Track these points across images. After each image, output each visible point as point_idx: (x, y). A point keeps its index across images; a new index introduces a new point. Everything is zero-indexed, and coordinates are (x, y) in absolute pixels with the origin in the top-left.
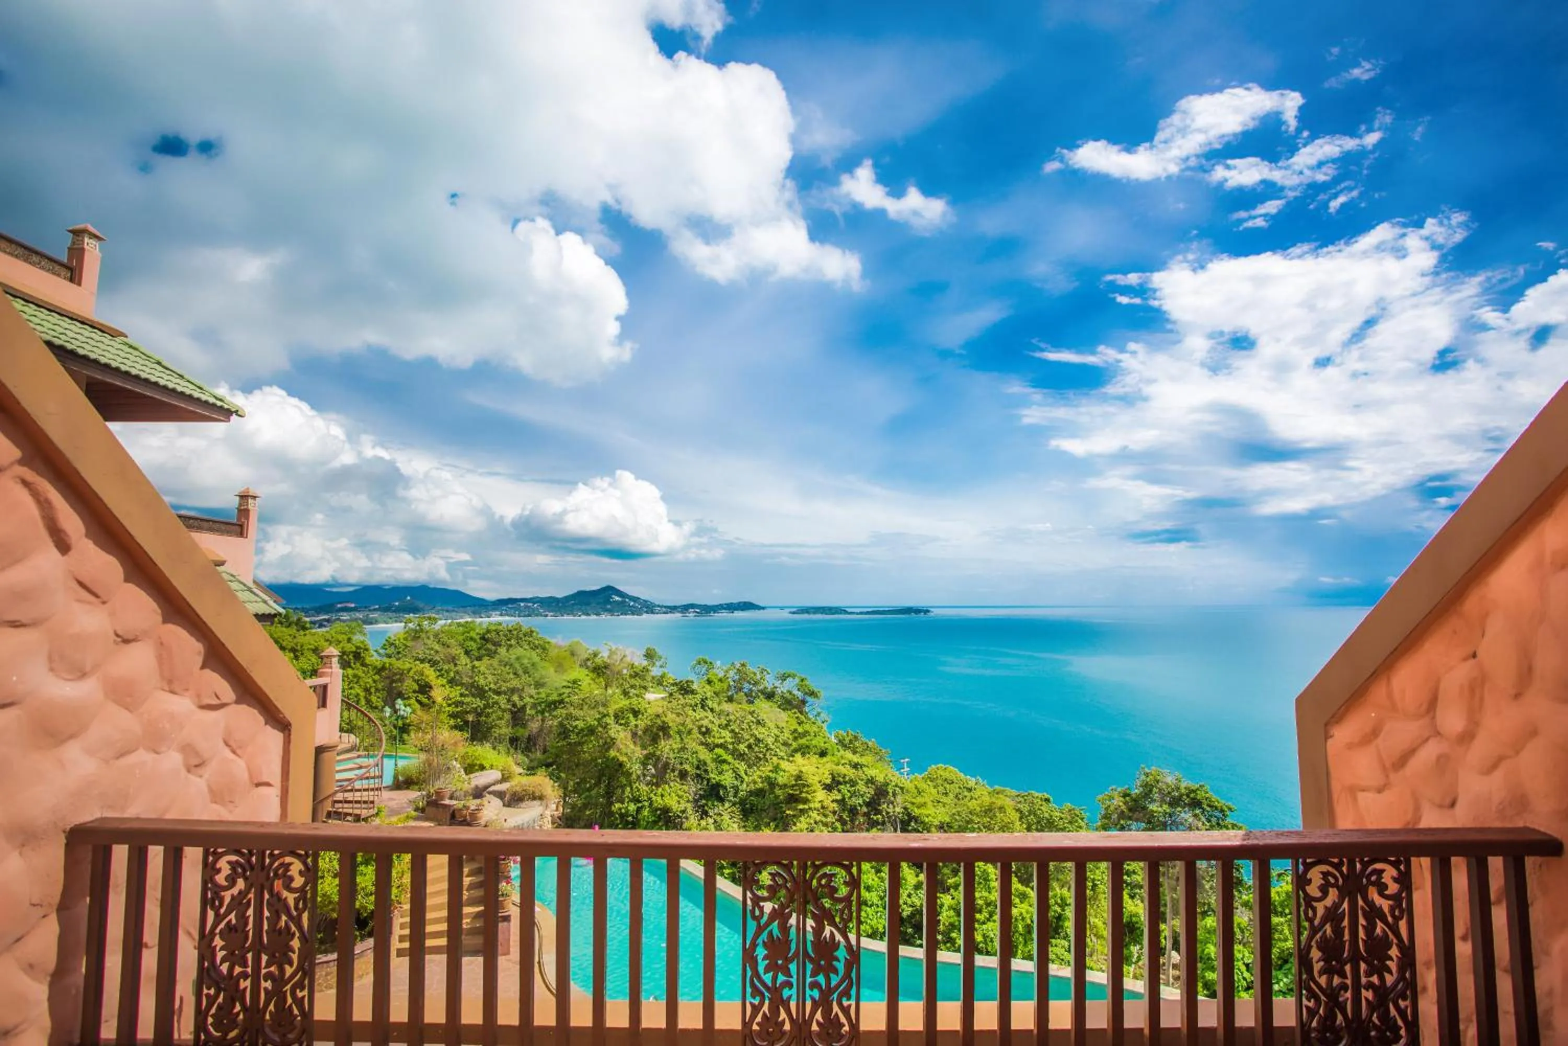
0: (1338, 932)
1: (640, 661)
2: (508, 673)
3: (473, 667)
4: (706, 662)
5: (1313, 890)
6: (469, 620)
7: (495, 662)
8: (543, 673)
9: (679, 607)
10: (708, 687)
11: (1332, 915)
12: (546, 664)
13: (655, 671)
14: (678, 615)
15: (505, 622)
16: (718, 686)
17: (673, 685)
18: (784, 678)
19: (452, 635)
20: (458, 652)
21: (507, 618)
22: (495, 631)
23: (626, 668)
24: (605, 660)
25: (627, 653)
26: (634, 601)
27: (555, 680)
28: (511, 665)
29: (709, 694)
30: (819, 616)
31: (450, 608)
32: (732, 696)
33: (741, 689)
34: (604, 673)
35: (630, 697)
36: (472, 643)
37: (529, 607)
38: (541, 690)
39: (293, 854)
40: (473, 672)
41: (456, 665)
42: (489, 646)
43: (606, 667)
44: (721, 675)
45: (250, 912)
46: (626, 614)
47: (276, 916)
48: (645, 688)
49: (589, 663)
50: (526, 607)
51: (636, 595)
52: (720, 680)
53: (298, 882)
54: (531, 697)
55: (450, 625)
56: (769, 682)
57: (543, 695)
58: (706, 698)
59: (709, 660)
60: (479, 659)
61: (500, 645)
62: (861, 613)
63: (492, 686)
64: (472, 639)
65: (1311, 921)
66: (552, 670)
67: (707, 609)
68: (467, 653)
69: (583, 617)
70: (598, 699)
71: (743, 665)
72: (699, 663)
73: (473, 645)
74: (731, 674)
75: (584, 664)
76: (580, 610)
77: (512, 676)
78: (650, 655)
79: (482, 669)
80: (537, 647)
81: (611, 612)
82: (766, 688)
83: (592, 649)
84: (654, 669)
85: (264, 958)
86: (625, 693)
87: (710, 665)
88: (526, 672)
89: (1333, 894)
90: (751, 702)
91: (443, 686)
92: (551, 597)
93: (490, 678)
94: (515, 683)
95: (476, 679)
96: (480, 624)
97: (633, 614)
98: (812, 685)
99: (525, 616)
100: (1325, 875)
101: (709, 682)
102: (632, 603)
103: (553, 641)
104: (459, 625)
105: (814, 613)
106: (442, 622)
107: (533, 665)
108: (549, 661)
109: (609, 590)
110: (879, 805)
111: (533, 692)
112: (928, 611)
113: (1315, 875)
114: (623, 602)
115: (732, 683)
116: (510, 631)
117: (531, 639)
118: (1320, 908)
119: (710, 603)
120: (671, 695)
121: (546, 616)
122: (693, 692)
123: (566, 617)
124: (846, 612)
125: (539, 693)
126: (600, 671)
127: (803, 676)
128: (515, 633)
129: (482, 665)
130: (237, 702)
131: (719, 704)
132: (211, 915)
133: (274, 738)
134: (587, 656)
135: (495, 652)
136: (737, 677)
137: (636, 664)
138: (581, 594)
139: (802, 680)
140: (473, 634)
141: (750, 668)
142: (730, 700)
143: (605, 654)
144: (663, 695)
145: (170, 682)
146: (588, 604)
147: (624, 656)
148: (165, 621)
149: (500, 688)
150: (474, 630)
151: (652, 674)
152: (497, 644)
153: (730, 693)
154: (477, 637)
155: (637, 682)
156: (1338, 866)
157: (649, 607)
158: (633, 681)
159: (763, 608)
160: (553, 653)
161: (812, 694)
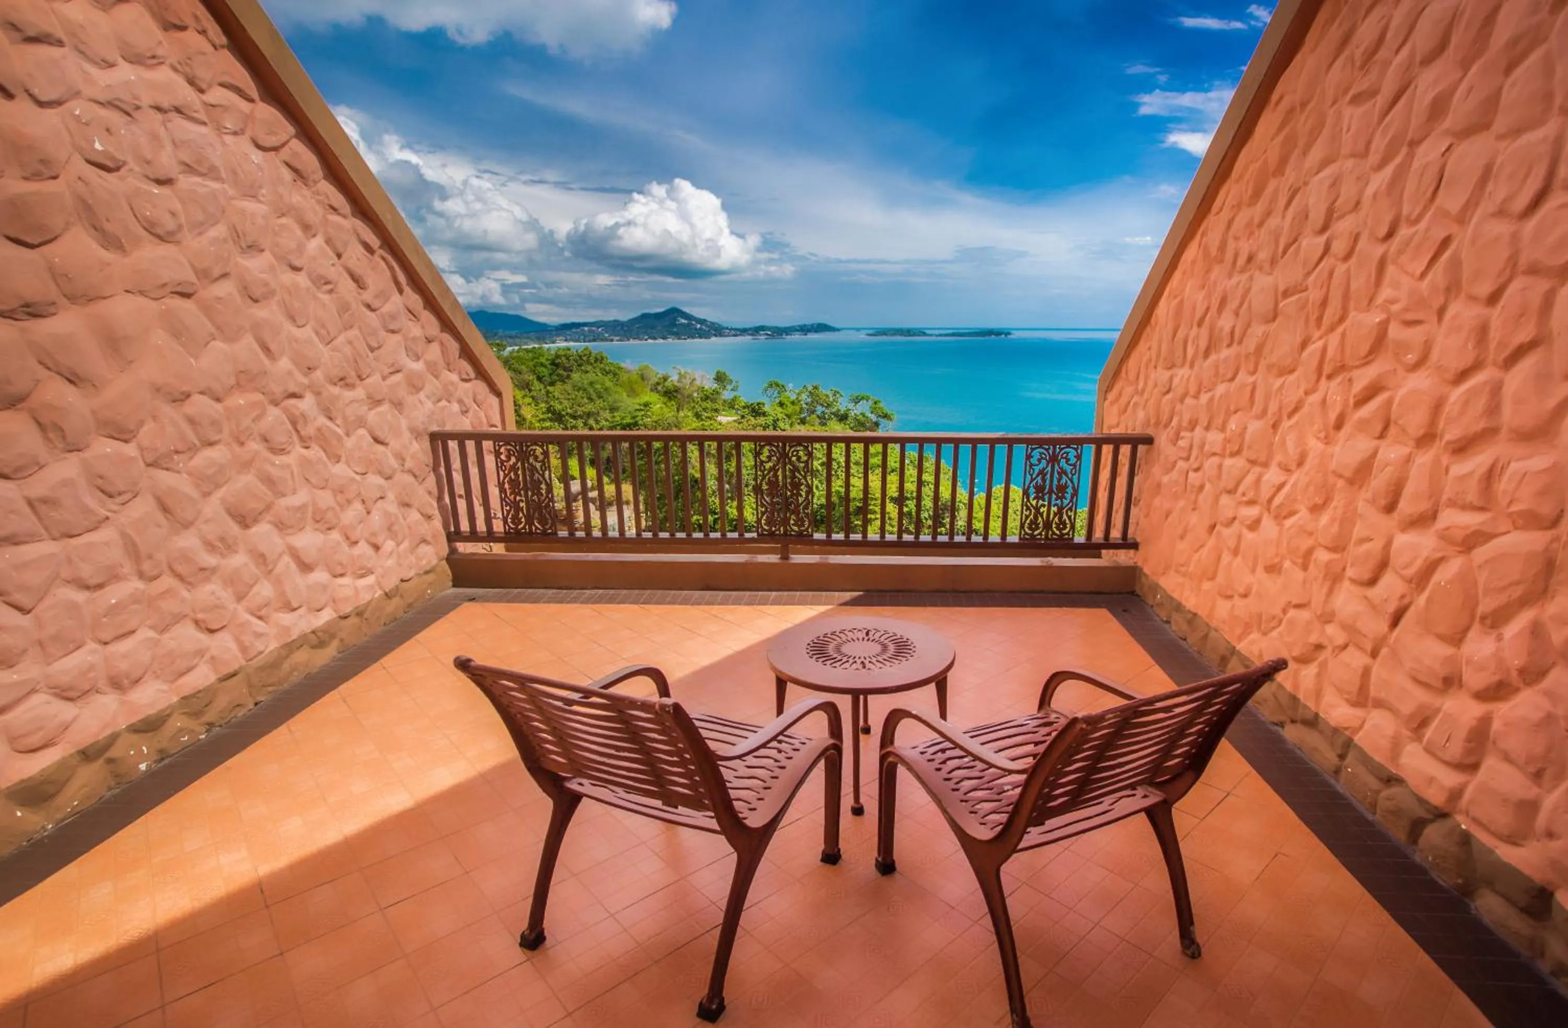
0: (1044, 480)
1: (710, 385)
2: (583, 398)
3: (548, 392)
4: (777, 385)
5: (1034, 461)
6: (536, 346)
7: (568, 387)
8: (616, 396)
9: (750, 329)
10: (779, 409)
11: (1042, 473)
12: (620, 389)
13: (727, 395)
14: (748, 338)
15: (574, 347)
16: (790, 409)
17: (744, 407)
18: (857, 400)
19: (520, 360)
20: (531, 377)
21: (572, 344)
22: (565, 355)
23: (697, 391)
24: (676, 384)
25: (697, 377)
26: (701, 324)
27: (629, 404)
28: (585, 390)
29: (780, 416)
30: (899, 338)
31: (513, 333)
32: (805, 418)
33: (813, 412)
34: (675, 397)
35: (702, 420)
36: (543, 369)
37: (593, 331)
38: (616, 414)
39: (536, 444)
40: (548, 397)
41: (530, 390)
42: (561, 372)
43: (677, 390)
44: (793, 397)
45: (520, 472)
46: (693, 337)
47: (532, 475)
48: (716, 410)
49: (659, 388)
50: (590, 331)
51: (702, 317)
52: (793, 403)
53: (541, 457)
54: (607, 420)
55: (518, 351)
56: (843, 405)
57: (618, 419)
58: (778, 420)
59: (780, 383)
60: (552, 384)
61: (571, 371)
62: (940, 335)
63: (569, 411)
64: (542, 365)
65: (1031, 475)
66: (625, 394)
67: (779, 332)
68: (540, 379)
69: (650, 341)
70: (670, 421)
71: (815, 388)
72: (771, 386)
73: (545, 371)
74: (804, 396)
75: (654, 389)
76: (646, 333)
77: (586, 400)
78: (720, 378)
79: (556, 394)
80: (607, 373)
81: (678, 335)
82: (839, 410)
83: (661, 373)
84: (725, 392)
85: (530, 493)
86: (698, 416)
87: (782, 388)
88: (600, 397)
89: (1044, 462)
90: (823, 424)
91: (529, 404)
92: (615, 321)
93: (566, 403)
94: (590, 407)
95: (552, 403)
96: (549, 349)
97: (701, 337)
98: (884, 406)
99: (589, 341)
100: (1041, 454)
101: (781, 404)
102: (699, 326)
103: (623, 365)
104: (527, 351)
105: (892, 335)
106: (509, 349)
107: (606, 389)
108: (621, 386)
109: (674, 313)
110: (943, 519)
111: (607, 415)
112: (1009, 334)
113: (1036, 454)
114: (689, 325)
115: (804, 406)
116: (580, 357)
117: (602, 366)
118: (1037, 469)
119: (782, 324)
120: (743, 417)
121: (612, 340)
122: (764, 414)
123: (632, 342)
124: (925, 334)
125: (614, 417)
126: (671, 394)
127: (876, 399)
128: (585, 358)
129: (557, 390)
130: (476, 378)
131: (791, 425)
132: (501, 473)
133: (494, 401)
134: (656, 380)
135: (568, 377)
136: (809, 400)
137: (706, 387)
138: (645, 316)
139: (875, 403)
140: (543, 360)
141: (823, 391)
142: (803, 422)
143: (674, 378)
144: (735, 418)
145: (448, 365)
146: (653, 328)
147: (694, 380)
148: (442, 331)
149: (576, 412)
150: (543, 356)
151: (723, 397)
152: (569, 370)
153: (803, 416)
154: (547, 363)
155: (708, 404)
156: (1047, 450)
157: (717, 330)
158: (705, 404)
159: (838, 330)
160: (624, 377)
161: (886, 416)
